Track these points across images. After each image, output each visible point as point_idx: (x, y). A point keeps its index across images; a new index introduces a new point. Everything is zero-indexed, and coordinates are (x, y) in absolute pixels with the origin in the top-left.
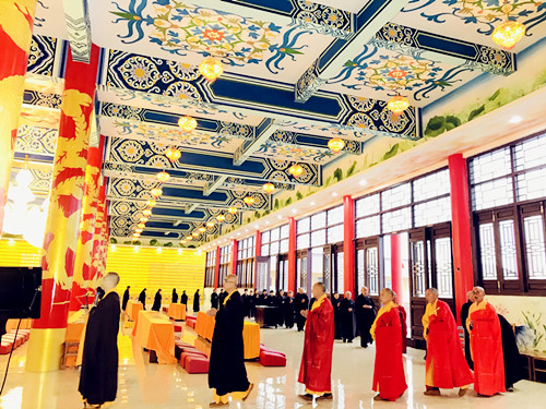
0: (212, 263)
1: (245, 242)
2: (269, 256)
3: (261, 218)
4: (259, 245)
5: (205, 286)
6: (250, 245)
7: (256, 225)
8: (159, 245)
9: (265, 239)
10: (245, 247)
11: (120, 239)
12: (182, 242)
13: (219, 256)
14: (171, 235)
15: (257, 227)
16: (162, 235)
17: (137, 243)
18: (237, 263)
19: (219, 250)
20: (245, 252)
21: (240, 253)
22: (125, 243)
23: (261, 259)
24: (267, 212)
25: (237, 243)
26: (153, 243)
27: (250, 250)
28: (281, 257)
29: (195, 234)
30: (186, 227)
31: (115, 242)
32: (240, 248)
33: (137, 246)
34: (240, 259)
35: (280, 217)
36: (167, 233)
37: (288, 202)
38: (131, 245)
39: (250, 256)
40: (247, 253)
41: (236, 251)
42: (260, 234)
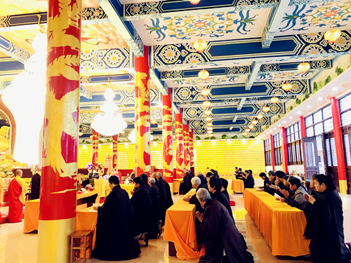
0: (269, 148)
1: (292, 128)
2: (315, 136)
3: (302, 103)
4: (304, 129)
5: (266, 165)
6: (296, 130)
7: (299, 111)
8: (228, 138)
9: (309, 122)
10: (292, 132)
11: (201, 136)
12: (244, 134)
13: (273, 142)
14: (234, 130)
15: (299, 113)
16: (228, 130)
17: (213, 138)
18: (287, 146)
19: (272, 137)
20: (292, 136)
21: (289, 137)
22: (206, 139)
23: (306, 139)
24: (307, 97)
25: (285, 130)
26: (224, 137)
27: (297, 134)
28: (326, 136)
29: (251, 127)
30: (242, 122)
31: (199, 138)
32: (288, 133)
33: (213, 140)
34: (289, 142)
35: (320, 99)
36: (231, 129)
37: (327, 81)
38: (210, 140)
39: (297, 139)
40: (295, 136)
41: (286, 137)
42: (303, 119)
